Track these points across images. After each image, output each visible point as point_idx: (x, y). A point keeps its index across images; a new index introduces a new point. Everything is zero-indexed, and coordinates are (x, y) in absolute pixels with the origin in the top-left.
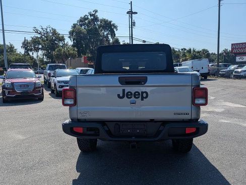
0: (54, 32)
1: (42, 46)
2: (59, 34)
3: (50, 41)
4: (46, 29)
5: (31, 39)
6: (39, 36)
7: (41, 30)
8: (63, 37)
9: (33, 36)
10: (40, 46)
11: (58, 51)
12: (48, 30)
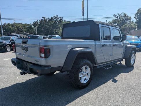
0: (125, 15)
1: (118, 24)
2: (128, 16)
3: (122, 21)
4: (121, 15)
5: (112, 21)
6: (116, 19)
7: (118, 15)
8: (130, 18)
9: (113, 19)
10: (117, 24)
11: (124, 26)
12: (122, 15)
